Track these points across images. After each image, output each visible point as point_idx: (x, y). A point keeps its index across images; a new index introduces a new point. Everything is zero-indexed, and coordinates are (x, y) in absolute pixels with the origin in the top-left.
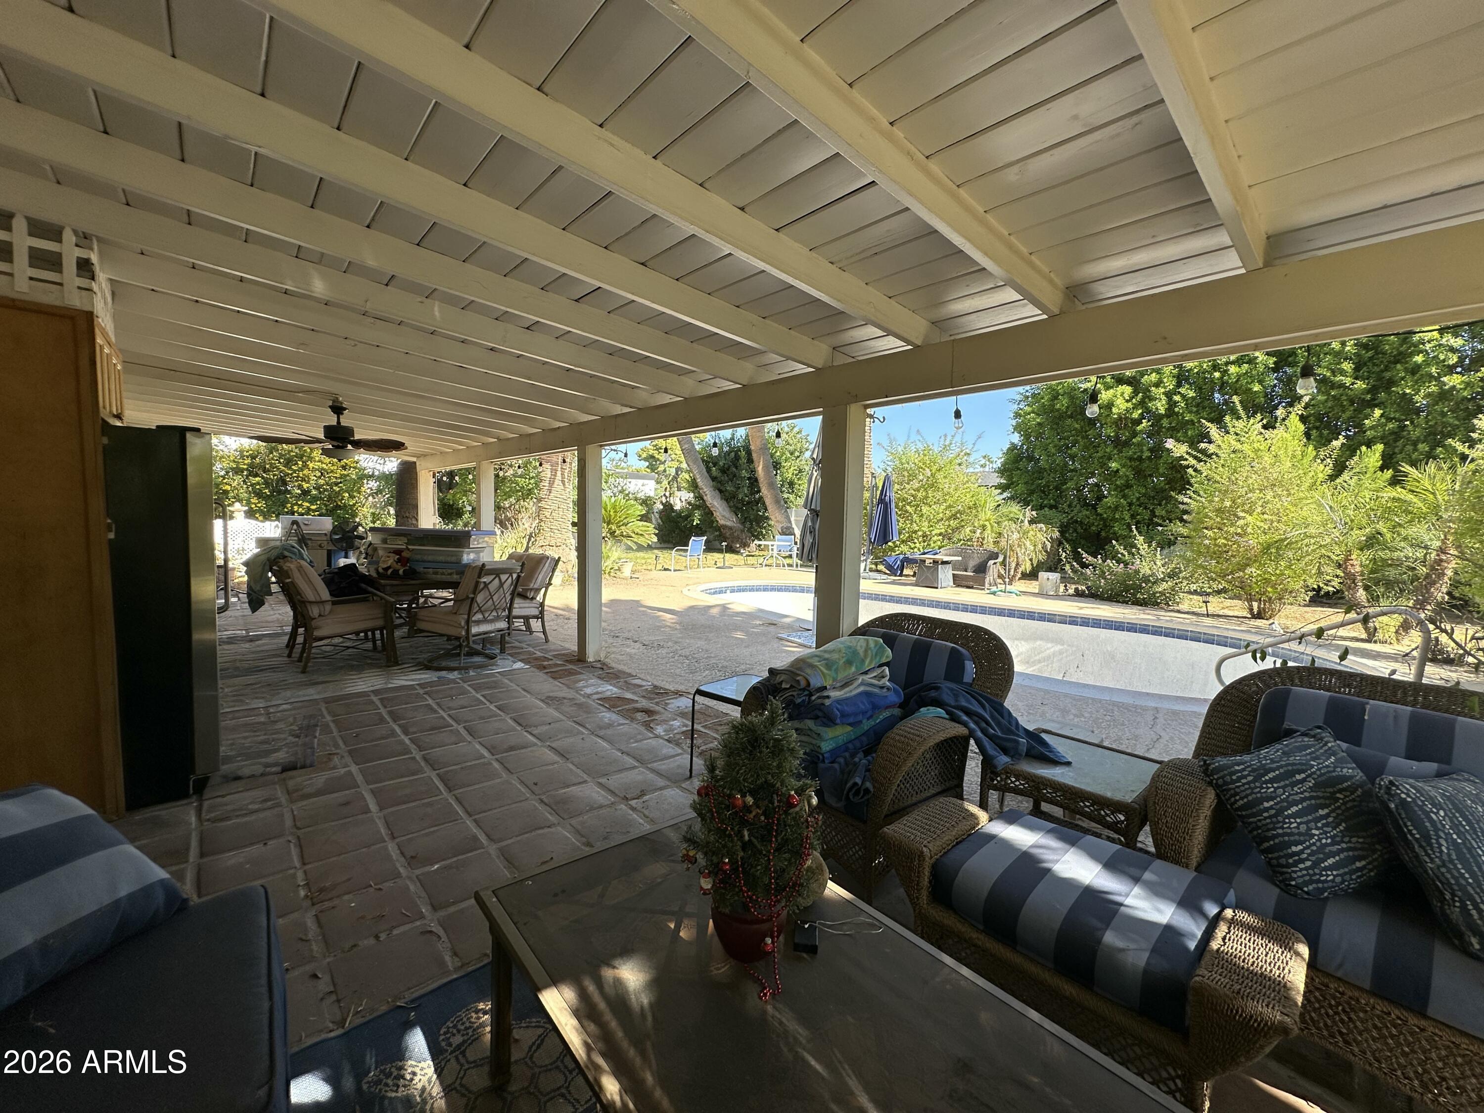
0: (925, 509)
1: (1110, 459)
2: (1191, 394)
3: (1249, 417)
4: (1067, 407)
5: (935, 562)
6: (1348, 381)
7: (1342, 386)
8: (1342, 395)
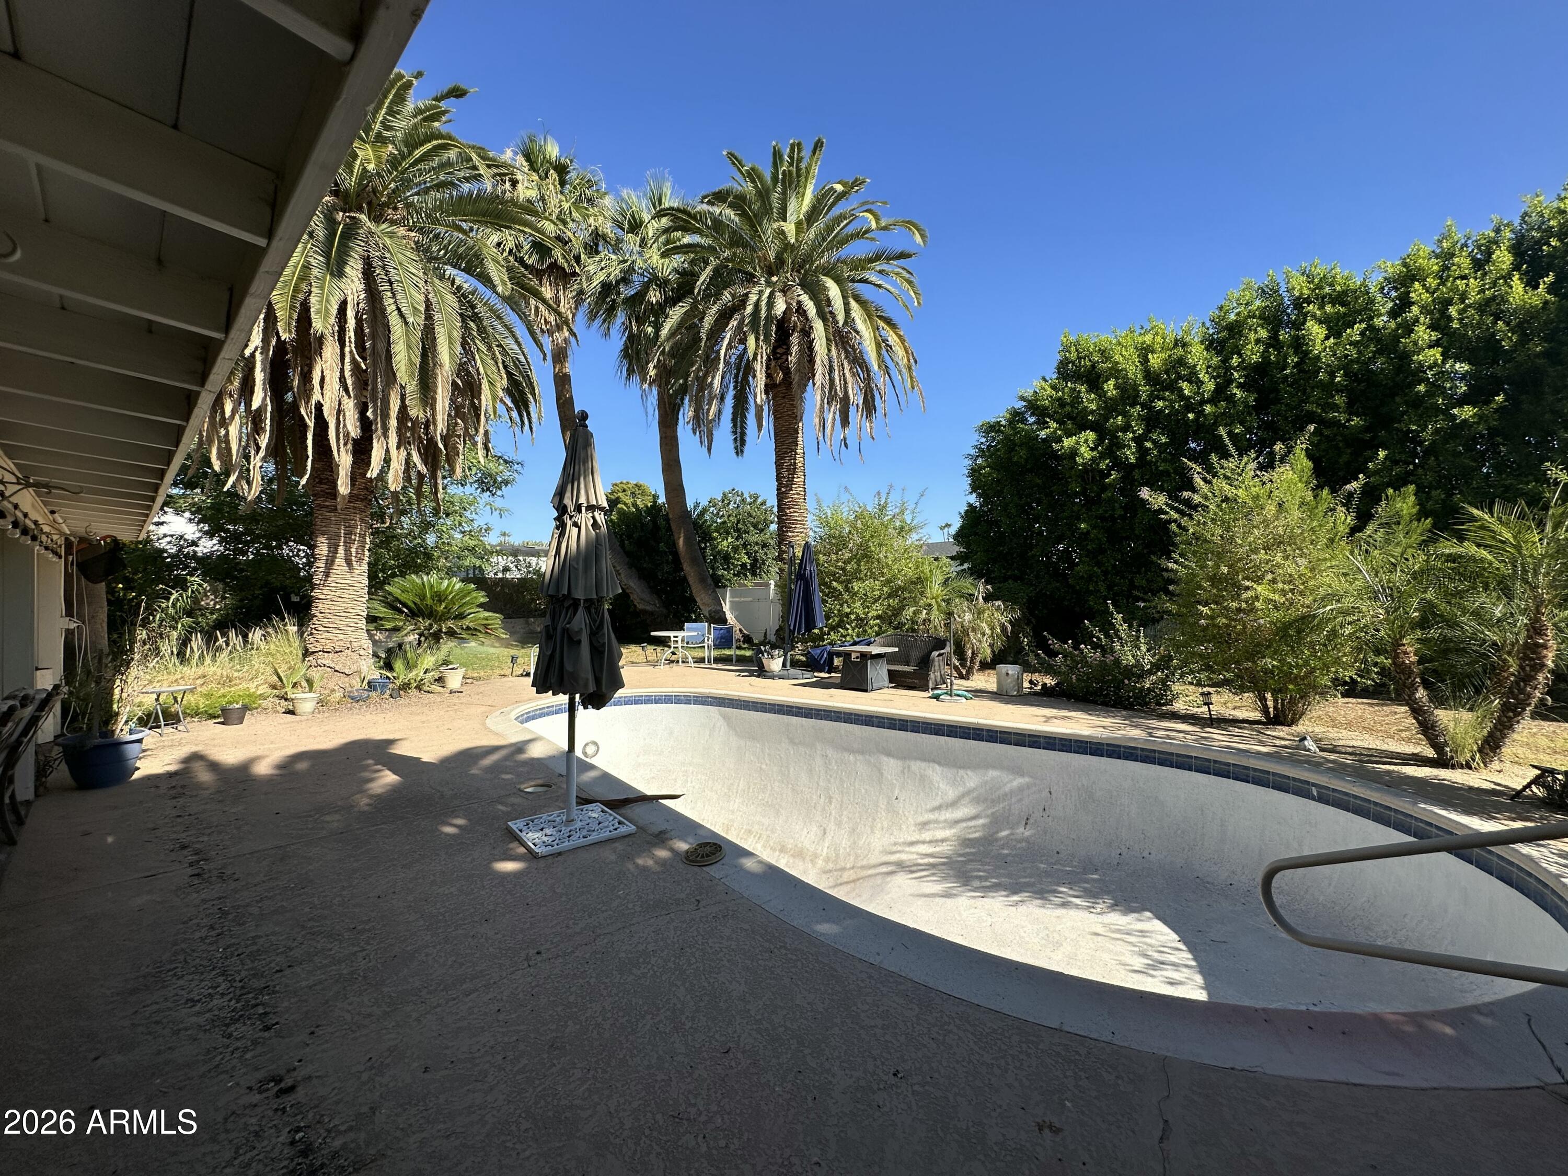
0: (856, 586)
1: (1078, 519)
2: (1164, 440)
3: (1240, 455)
4: (1027, 460)
5: (864, 656)
6: (1342, 418)
7: (1335, 423)
8: (1335, 435)
